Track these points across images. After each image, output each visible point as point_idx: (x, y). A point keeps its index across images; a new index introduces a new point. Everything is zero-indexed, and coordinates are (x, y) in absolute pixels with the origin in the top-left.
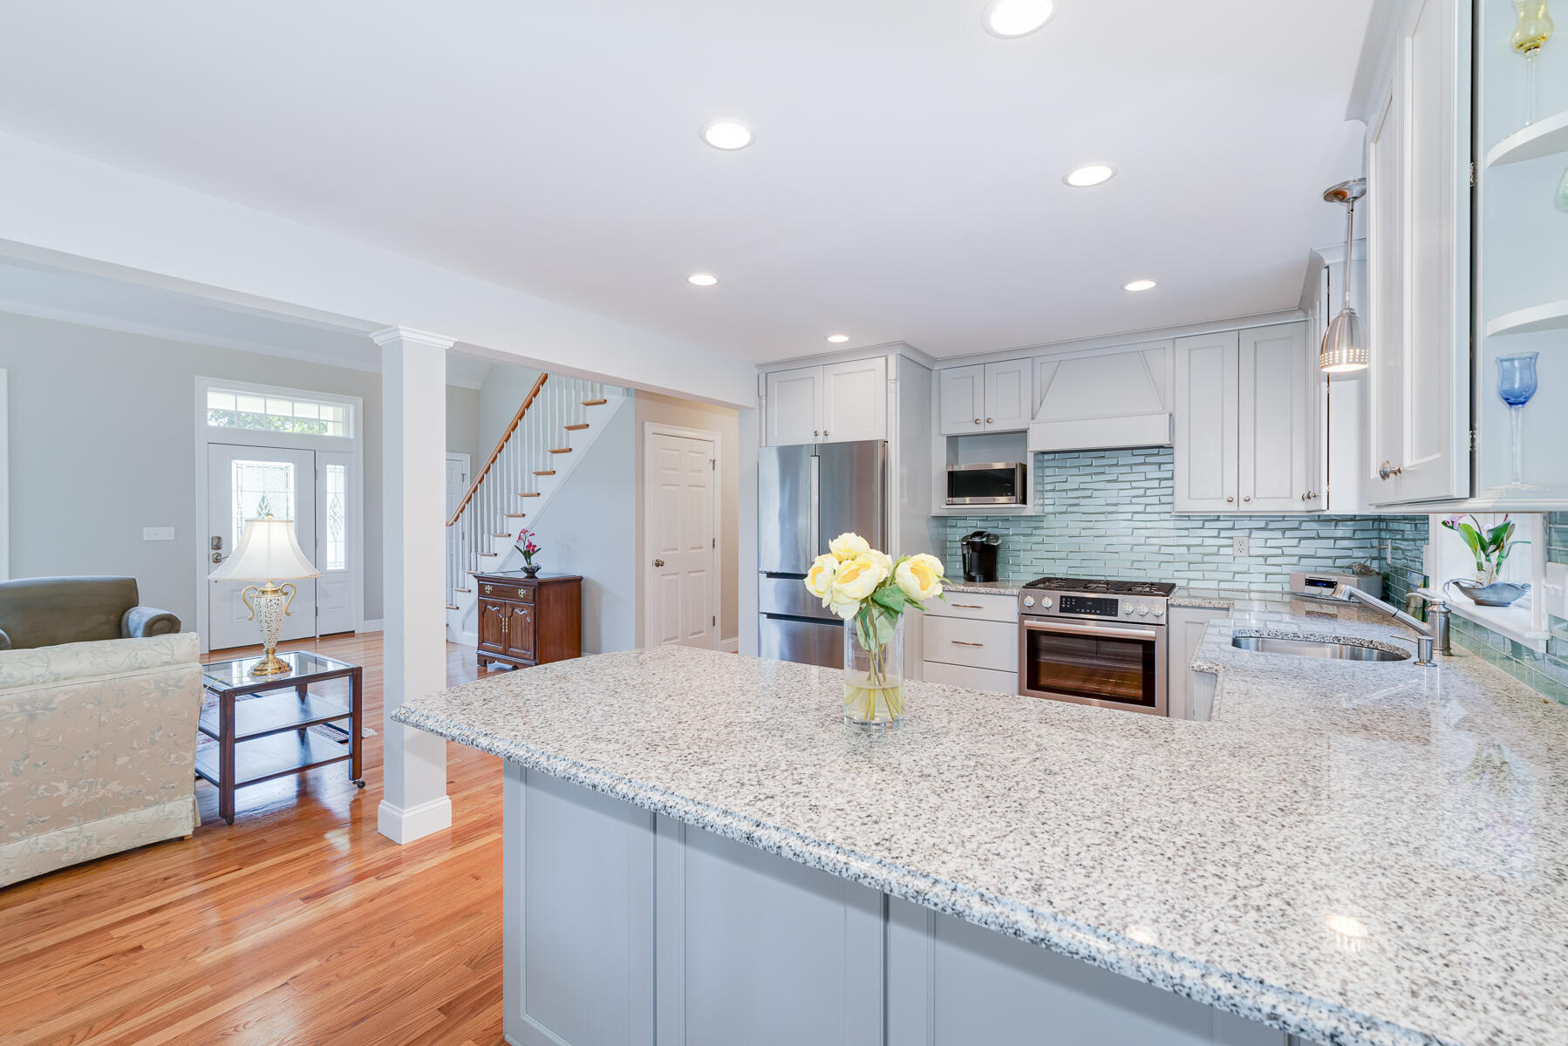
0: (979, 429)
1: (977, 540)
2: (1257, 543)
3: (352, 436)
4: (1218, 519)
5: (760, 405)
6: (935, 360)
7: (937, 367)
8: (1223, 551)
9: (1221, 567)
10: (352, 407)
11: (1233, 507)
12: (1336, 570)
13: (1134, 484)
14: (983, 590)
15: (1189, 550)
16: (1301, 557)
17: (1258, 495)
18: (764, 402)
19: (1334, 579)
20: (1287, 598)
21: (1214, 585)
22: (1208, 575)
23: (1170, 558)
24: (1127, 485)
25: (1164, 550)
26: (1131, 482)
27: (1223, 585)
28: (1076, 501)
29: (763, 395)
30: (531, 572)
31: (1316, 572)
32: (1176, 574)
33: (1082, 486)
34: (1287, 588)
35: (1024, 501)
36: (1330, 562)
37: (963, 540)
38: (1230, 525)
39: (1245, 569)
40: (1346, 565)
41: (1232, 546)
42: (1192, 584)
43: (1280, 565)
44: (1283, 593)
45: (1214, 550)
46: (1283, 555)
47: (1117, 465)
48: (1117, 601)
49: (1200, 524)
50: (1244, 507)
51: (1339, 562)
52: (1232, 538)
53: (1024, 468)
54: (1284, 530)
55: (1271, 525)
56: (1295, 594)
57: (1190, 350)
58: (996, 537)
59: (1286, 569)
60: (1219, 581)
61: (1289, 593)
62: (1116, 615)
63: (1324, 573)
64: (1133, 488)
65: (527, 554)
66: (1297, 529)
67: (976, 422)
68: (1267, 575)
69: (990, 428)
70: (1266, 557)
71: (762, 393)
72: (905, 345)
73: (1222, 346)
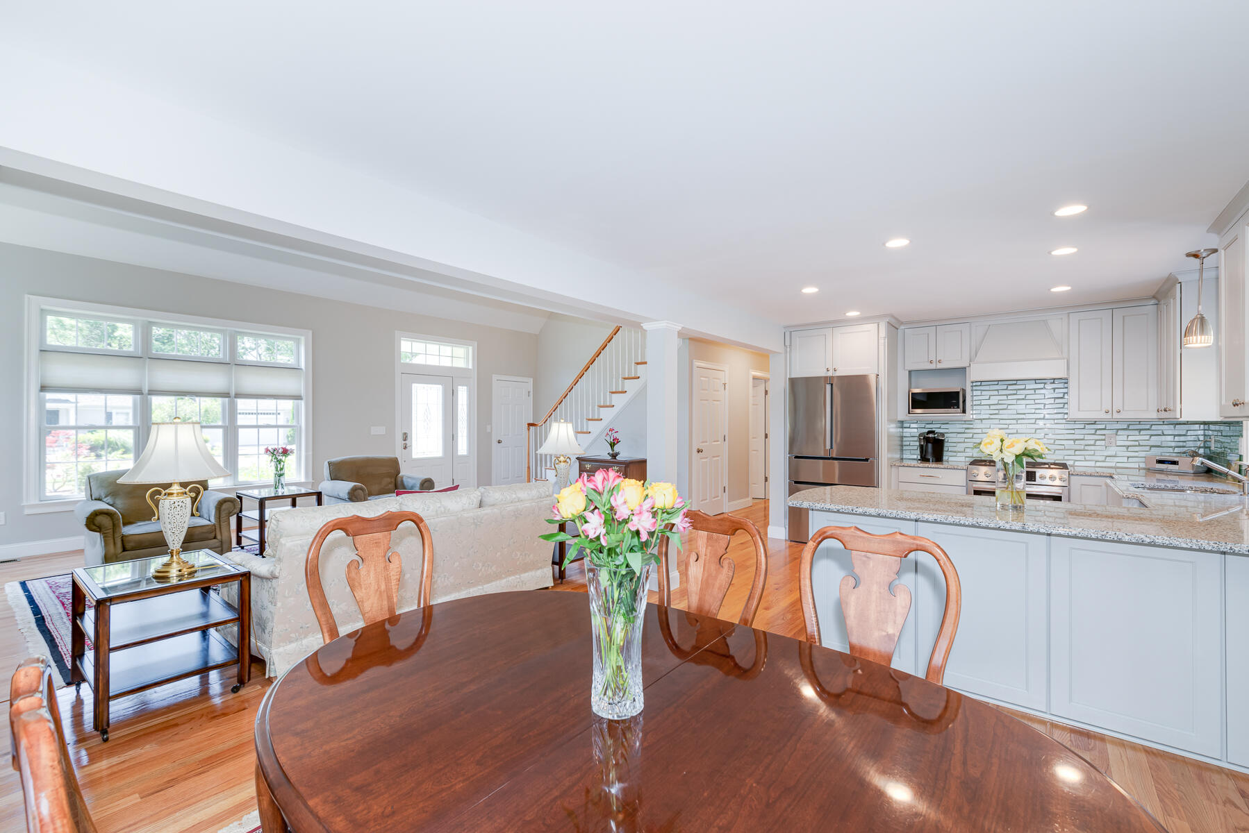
0: (933, 366)
1: (931, 435)
2: (1122, 439)
3: (470, 367)
4: (1095, 423)
5: (786, 352)
6: (902, 323)
7: (902, 327)
8: (1098, 443)
9: (1097, 453)
10: (470, 348)
11: (1109, 416)
12: (1174, 455)
13: (1037, 401)
14: (934, 465)
15: (1075, 442)
16: (1152, 446)
17: (1125, 409)
18: (788, 350)
19: (1176, 459)
20: (1143, 472)
21: (1092, 464)
22: (1087, 458)
23: (1062, 447)
24: (1032, 402)
25: (1057, 442)
26: (1034, 400)
27: (1098, 464)
28: (997, 412)
29: (788, 346)
30: (614, 456)
31: (1161, 456)
32: (1066, 458)
33: (1000, 402)
34: (1143, 465)
35: (964, 411)
36: (1171, 450)
37: (920, 435)
38: (1103, 427)
39: (1114, 453)
40: (1182, 451)
41: (1104, 440)
42: (1077, 464)
43: (1137, 452)
44: (1139, 469)
45: (1092, 442)
46: (1139, 445)
47: (1025, 389)
48: (1035, 472)
49: (1082, 426)
50: (1116, 416)
51: (1177, 450)
52: (1104, 435)
53: (964, 391)
54: (1140, 430)
55: (1131, 427)
56: (1149, 469)
57: (1079, 320)
58: (943, 435)
59: (1143, 454)
60: (1096, 461)
61: (1144, 469)
62: (1035, 481)
63: (1169, 456)
64: (1036, 404)
65: (612, 445)
66: (1148, 429)
67: (931, 362)
68: (1128, 457)
69: (940, 366)
70: (1128, 447)
71: (788, 343)
72: (893, 316)
73: (1101, 319)
